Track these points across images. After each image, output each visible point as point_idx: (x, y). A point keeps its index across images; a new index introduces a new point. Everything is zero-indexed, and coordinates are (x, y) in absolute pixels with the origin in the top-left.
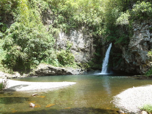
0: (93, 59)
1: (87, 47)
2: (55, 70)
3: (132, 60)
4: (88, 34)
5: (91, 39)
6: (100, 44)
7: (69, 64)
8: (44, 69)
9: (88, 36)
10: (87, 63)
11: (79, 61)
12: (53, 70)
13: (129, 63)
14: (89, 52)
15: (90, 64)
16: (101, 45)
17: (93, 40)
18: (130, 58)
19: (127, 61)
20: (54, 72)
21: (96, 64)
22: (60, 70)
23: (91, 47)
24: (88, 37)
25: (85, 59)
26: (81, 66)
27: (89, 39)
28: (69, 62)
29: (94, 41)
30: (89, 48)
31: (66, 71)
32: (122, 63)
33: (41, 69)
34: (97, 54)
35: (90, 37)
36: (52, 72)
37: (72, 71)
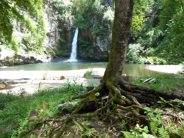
0: (57, 45)
1: (52, 31)
2: (23, 58)
3: (108, 49)
4: (53, 16)
5: (56, 23)
6: (65, 29)
7: (34, 50)
8: (10, 57)
9: (52, 18)
10: (52, 49)
11: (45, 47)
12: (21, 58)
13: (103, 51)
14: (54, 37)
15: (55, 50)
16: (67, 30)
17: (58, 23)
18: (106, 48)
19: (102, 49)
20: (22, 60)
21: (59, 50)
22: (29, 58)
23: (56, 31)
24: (53, 20)
25: (50, 45)
26: (47, 52)
27: (55, 22)
28: (34, 48)
29: (59, 25)
30: (54, 32)
31: (36, 59)
32: (92, 51)
33: (7, 57)
34: (62, 40)
35: (55, 19)
36: (19, 61)
37: (42, 59)
